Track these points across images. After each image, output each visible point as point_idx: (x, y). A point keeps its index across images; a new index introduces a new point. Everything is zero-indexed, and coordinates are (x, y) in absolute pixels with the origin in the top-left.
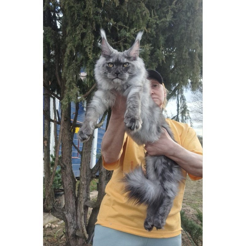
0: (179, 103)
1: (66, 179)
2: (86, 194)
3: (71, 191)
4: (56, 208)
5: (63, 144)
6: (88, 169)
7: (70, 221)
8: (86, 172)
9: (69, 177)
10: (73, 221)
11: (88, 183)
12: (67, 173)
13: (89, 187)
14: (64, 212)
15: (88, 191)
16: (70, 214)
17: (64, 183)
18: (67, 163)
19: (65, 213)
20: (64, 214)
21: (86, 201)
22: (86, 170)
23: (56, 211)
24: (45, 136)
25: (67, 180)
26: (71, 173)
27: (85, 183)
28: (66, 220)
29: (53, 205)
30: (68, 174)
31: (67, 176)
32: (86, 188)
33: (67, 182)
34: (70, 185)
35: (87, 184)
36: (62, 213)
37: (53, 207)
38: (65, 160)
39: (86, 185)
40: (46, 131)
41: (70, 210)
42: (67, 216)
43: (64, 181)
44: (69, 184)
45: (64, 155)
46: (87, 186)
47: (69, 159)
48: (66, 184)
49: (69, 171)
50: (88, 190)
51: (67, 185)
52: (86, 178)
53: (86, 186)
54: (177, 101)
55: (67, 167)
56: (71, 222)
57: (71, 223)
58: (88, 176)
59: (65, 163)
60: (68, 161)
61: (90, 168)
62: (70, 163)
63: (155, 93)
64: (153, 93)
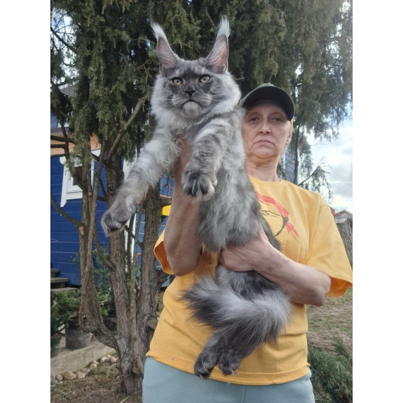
2: (149, 308)
3: (125, 305)
4: (102, 330)
7: (124, 351)
8: (149, 275)
9: (121, 282)
10: (129, 350)
12: (117, 276)
13: (154, 298)
14: (115, 336)
15: (152, 305)
16: (124, 340)
18: (117, 261)
19: (117, 337)
20: (115, 339)
21: (149, 319)
22: (149, 272)
23: (103, 334)
24: (84, 220)
25: (117, 287)
26: (124, 277)
27: (147, 292)
28: (118, 348)
29: (99, 326)
30: (119, 278)
31: (117, 280)
32: (149, 299)
33: (119, 290)
34: (122, 295)
35: (150, 293)
36: (112, 338)
37: (99, 329)
38: (114, 256)
39: (148, 295)
40: (85, 212)
41: (123, 334)
42: (119, 342)
43: (114, 288)
46: (151, 297)
47: (120, 255)
48: (116, 293)
49: (120, 273)
50: (152, 303)
51: (119, 294)
52: (148, 284)
56: (126, 351)
57: (125, 353)
58: (151, 282)
59: (114, 260)
60: (118, 258)
61: (155, 269)
62: (121, 261)
63: (272, 133)
64: (269, 131)
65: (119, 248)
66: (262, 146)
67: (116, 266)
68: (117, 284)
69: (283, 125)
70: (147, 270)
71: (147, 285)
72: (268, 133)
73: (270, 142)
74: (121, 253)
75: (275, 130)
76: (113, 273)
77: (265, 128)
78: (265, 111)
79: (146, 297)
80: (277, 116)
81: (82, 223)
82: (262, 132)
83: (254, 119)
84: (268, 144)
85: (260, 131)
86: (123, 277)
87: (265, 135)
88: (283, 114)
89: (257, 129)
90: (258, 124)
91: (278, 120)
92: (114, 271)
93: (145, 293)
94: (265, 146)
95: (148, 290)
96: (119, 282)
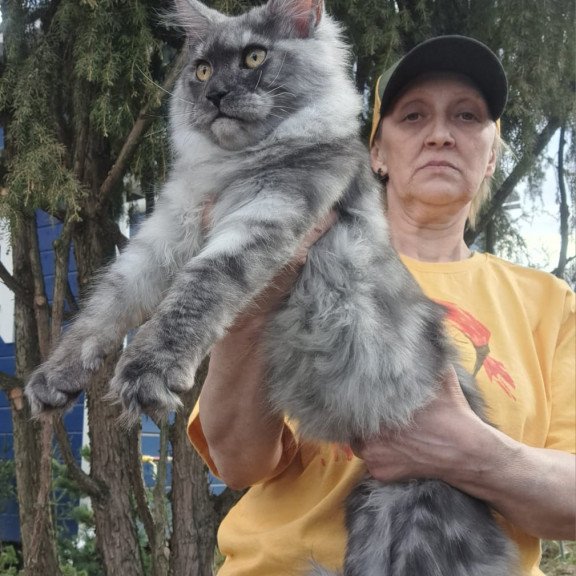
0: (569, 202)
1: (112, 538)
5: (93, 397)
6: (200, 495)
8: (194, 509)
9: (124, 529)
11: (204, 554)
12: (113, 514)
13: (209, 568)
17: (106, 553)
18: (112, 476)
22: (193, 499)
24: (20, 372)
25: (114, 544)
26: (130, 515)
27: (191, 553)
30: (119, 519)
31: (115, 525)
33: (118, 551)
34: (127, 564)
35: (199, 556)
38: (104, 463)
39: (194, 560)
40: (23, 351)
43: (105, 548)
44: (125, 560)
45: (97, 444)
46: (201, 565)
47: (118, 459)
48: (111, 559)
49: (120, 506)
52: (193, 532)
53: (197, 564)
54: (559, 194)
55: (110, 491)
58: (200, 526)
59: (102, 474)
60: (112, 467)
61: (208, 492)
62: (122, 474)
63: (455, 146)
64: (451, 140)
65: (116, 441)
66: (435, 176)
67: (108, 488)
68: (113, 534)
69: (481, 129)
70: (188, 497)
71: (190, 536)
72: (447, 144)
73: (454, 168)
74: (120, 455)
75: (462, 138)
76: (102, 507)
77: (441, 133)
78: (440, 96)
79: (188, 567)
80: (466, 108)
81: (17, 379)
82: (432, 144)
83: (412, 116)
84: (449, 171)
85: (430, 140)
86: (126, 517)
87: (439, 149)
88: (481, 103)
89: (421, 136)
90: (422, 126)
91: (468, 116)
92: (105, 503)
93: (186, 558)
94: (442, 176)
95: (192, 550)
96: (118, 531)
